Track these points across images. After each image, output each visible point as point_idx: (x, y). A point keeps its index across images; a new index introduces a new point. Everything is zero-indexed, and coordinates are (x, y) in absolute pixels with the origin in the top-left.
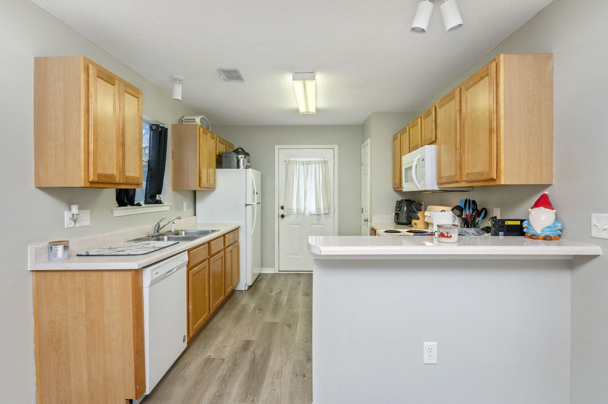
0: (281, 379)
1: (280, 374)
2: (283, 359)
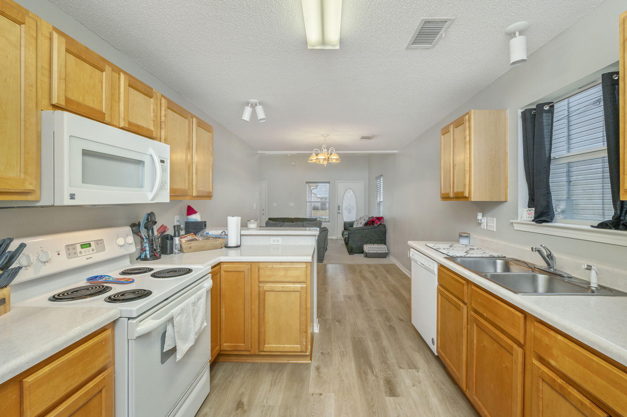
0: (340, 351)
1: (342, 355)
2: (343, 369)
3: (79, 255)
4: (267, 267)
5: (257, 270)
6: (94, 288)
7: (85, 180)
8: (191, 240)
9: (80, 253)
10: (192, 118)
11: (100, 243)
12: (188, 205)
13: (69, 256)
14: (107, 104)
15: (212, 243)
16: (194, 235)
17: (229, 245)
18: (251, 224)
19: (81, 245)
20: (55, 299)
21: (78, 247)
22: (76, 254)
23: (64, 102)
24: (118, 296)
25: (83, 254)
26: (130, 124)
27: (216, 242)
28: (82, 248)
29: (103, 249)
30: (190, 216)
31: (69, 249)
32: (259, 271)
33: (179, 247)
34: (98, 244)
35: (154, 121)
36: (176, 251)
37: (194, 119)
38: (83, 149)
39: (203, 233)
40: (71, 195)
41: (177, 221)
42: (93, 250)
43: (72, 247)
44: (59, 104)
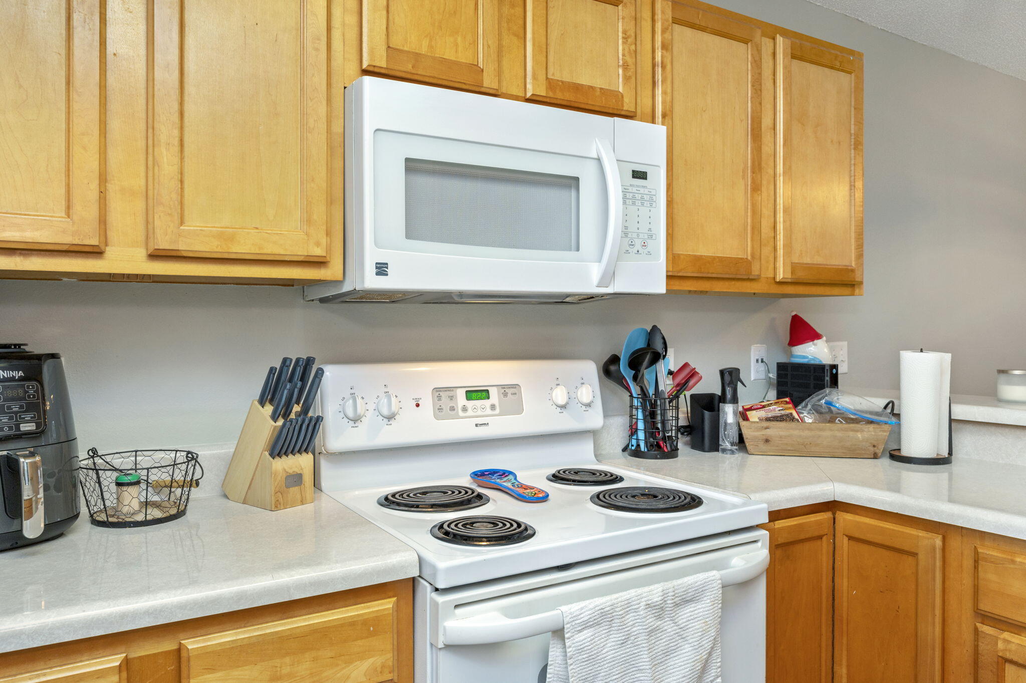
3: (461, 414)
4: (1013, 562)
5: (968, 563)
6: (457, 492)
7: (411, 233)
8: (778, 417)
9: (463, 410)
10: (774, 39)
11: (512, 394)
12: (793, 314)
13: (439, 413)
14: (489, 47)
15: (839, 434)
16: (791, 406)
17: (905, 452)
18: (1010, 383)
19: (467, 391)
20: (389, 502)
21: (461, 394)
22: (454, 410)
23: (385, 59)
24: (456, 525)
25: (470, 413)
26: (551, 84)
27: (851, 434)
28: (468, 398)
29: (519, 410)
30: (796, 347)
31: (439, 397)
32: (976, 567)
33: (733, 433)
34: (505, 395)
35: (625, 67)
36: (727, 445)
37: (780, 39)
38: (407, 160)
39: (820, 400)
40: (379, 266)
41: (757, 361)
42: (493, 407)
43: (449, 393)
44: (374, 66)
